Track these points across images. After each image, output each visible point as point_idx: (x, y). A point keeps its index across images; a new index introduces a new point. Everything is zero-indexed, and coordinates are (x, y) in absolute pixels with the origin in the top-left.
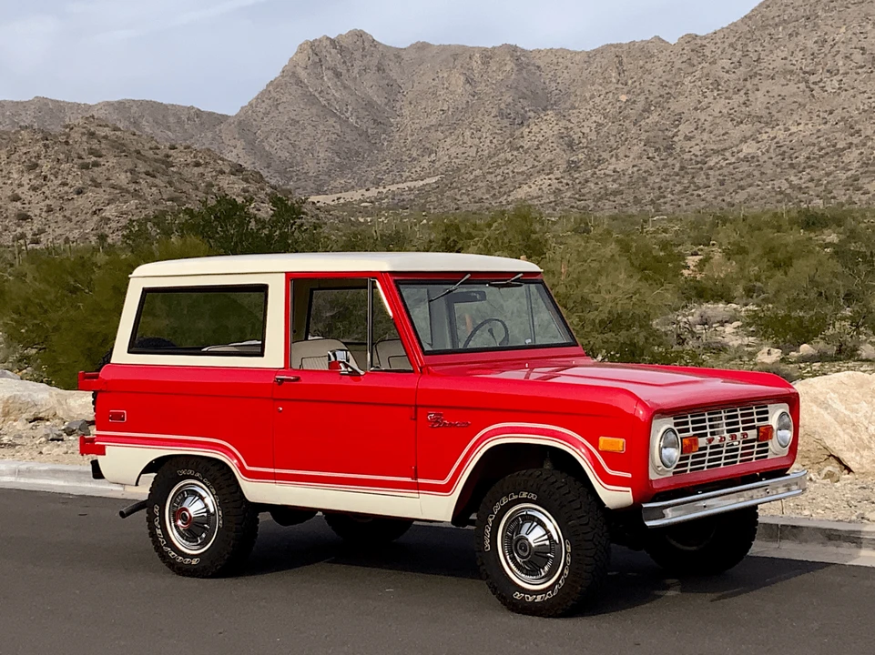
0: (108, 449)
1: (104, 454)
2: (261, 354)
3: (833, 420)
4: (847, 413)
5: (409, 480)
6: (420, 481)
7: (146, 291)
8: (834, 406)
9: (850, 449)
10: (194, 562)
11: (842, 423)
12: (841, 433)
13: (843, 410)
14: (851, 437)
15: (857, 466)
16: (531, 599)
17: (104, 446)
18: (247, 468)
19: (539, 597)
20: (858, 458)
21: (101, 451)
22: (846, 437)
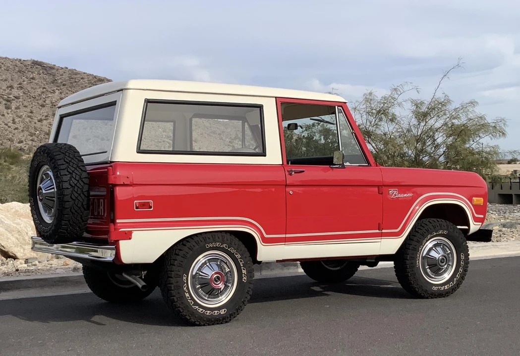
0: (134, 234)
1: (130, 239)
2: (264, 154)
3: (4, 230)
4: (15, 225)
5: (377, 231)
6: (384, 231)
7: (148, 101)
8: (6, 222)
9: (17, 246)
10: (222, 312)
11: (11, 232)
12: (11, 237)
13: (12, 224)
14: (17, 239)
15: (22, 255)
16: (442, 288)
17: (131, 232)
18: (266, 236)
19: (446, 287)
20: (22, 250)
21: (128, 236)
22: (14, 239)
